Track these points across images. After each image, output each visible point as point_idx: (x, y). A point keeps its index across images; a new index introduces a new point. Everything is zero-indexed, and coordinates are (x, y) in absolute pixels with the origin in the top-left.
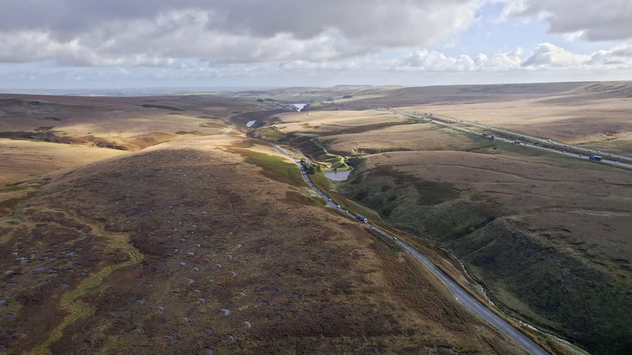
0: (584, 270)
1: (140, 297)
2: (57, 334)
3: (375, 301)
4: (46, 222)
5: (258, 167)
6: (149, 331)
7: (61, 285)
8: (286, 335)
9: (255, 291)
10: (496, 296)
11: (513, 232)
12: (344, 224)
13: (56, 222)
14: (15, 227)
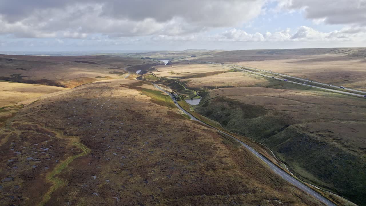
0: (344, 154)
1: (93, 174)
2: (47, 197)
3: (231, 174)
4: (27, 131)
5: (148, 97)
6: (103, 194)
7: (44, 168)
8: (184, 195)
9: (161, 169)
10: (294, 170)
11: (301, 133)
12: (204, 130)
13: (34, 130)
14: (9, 133)
